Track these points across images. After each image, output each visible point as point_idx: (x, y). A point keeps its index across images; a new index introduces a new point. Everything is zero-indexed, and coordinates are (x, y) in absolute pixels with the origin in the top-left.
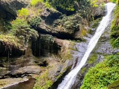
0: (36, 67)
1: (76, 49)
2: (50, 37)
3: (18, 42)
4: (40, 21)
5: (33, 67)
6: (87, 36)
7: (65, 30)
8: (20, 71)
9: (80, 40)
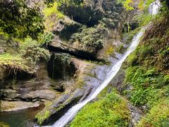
0: (51, 92)
1: (95, 74)
2: (66, 57)
3: (26, 64)
4: (52, 37)
5: (47, 91)
6: (114, 57)
7: (84, 48)
8: (31, 95)
9: (103, 62)
